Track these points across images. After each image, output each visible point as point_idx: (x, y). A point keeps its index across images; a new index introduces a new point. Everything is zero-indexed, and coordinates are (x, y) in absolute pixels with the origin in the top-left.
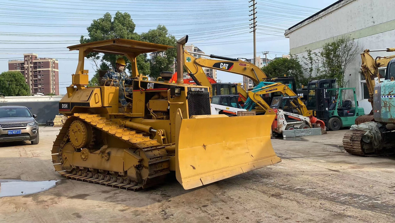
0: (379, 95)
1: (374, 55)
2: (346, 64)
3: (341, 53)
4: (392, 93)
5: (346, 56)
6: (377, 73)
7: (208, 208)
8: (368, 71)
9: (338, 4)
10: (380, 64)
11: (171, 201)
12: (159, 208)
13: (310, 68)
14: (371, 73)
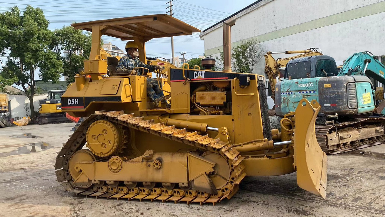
0: (279, 92)
1: (276, 57)
2: (253, 64)
3: (249, 54)
4: (289, 90)
5: (253, 57)
6: (278, 73)
7: (122, 206)
8: (270, 71)
9: (246, 10)
10: (280, 64)
11: (83, 202)
12: (71, 210)
13: (222, 68)
14: (273, 73)
